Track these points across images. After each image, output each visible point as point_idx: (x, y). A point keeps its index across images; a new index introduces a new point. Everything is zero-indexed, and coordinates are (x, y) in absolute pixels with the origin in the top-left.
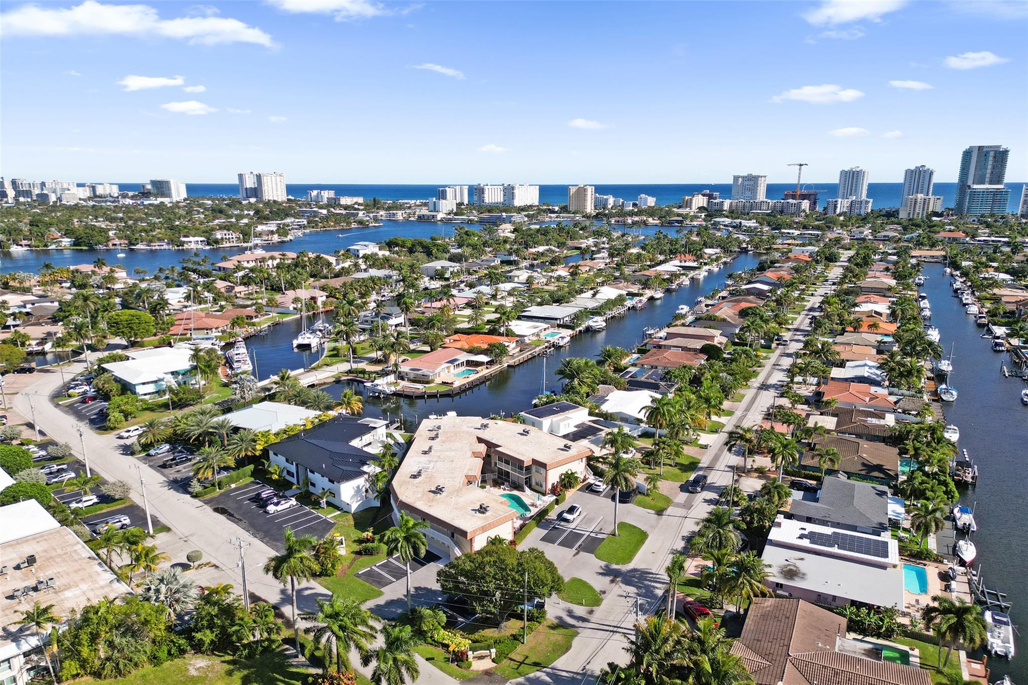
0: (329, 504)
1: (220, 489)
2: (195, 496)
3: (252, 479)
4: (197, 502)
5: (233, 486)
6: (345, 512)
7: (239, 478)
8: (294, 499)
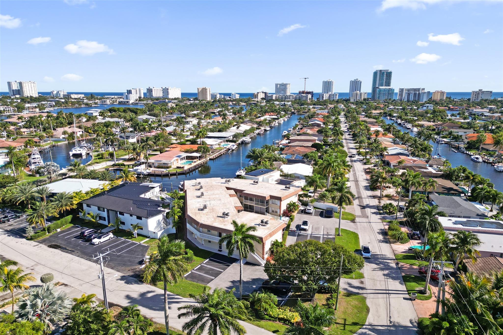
0: (139, 235)
1: (49, 232)
2: (31, 239)
3: (72, 225)
4: (32, 243)
5: (59, 230)
6: (152, 238)
7: (62, 225)
8: (112, 234)
